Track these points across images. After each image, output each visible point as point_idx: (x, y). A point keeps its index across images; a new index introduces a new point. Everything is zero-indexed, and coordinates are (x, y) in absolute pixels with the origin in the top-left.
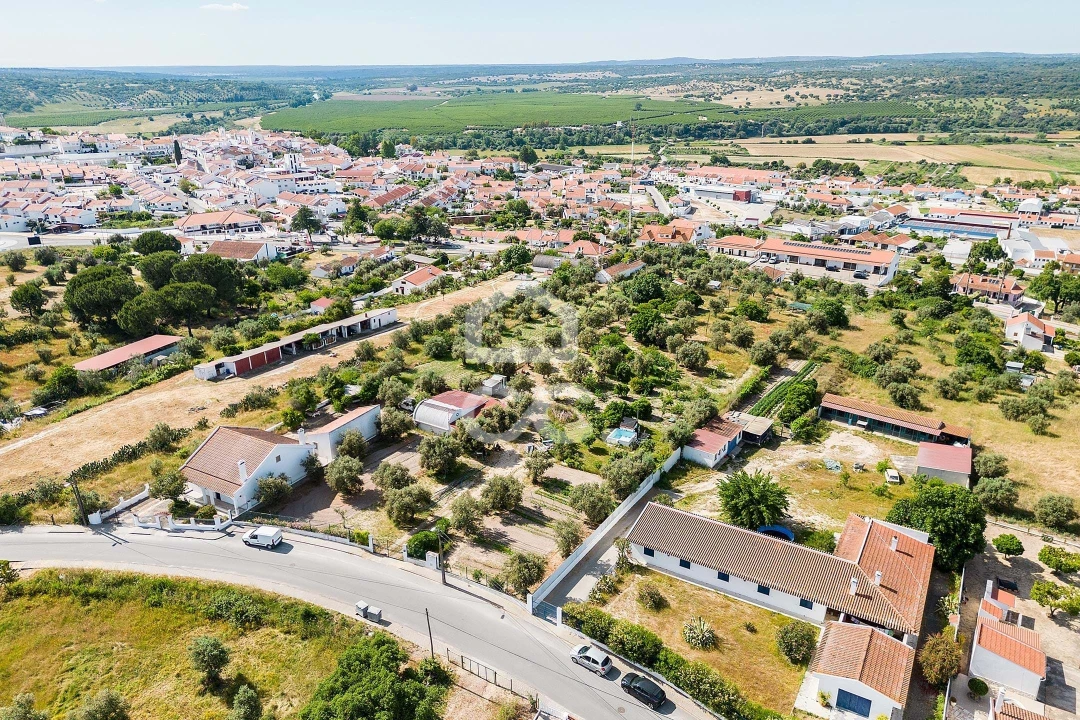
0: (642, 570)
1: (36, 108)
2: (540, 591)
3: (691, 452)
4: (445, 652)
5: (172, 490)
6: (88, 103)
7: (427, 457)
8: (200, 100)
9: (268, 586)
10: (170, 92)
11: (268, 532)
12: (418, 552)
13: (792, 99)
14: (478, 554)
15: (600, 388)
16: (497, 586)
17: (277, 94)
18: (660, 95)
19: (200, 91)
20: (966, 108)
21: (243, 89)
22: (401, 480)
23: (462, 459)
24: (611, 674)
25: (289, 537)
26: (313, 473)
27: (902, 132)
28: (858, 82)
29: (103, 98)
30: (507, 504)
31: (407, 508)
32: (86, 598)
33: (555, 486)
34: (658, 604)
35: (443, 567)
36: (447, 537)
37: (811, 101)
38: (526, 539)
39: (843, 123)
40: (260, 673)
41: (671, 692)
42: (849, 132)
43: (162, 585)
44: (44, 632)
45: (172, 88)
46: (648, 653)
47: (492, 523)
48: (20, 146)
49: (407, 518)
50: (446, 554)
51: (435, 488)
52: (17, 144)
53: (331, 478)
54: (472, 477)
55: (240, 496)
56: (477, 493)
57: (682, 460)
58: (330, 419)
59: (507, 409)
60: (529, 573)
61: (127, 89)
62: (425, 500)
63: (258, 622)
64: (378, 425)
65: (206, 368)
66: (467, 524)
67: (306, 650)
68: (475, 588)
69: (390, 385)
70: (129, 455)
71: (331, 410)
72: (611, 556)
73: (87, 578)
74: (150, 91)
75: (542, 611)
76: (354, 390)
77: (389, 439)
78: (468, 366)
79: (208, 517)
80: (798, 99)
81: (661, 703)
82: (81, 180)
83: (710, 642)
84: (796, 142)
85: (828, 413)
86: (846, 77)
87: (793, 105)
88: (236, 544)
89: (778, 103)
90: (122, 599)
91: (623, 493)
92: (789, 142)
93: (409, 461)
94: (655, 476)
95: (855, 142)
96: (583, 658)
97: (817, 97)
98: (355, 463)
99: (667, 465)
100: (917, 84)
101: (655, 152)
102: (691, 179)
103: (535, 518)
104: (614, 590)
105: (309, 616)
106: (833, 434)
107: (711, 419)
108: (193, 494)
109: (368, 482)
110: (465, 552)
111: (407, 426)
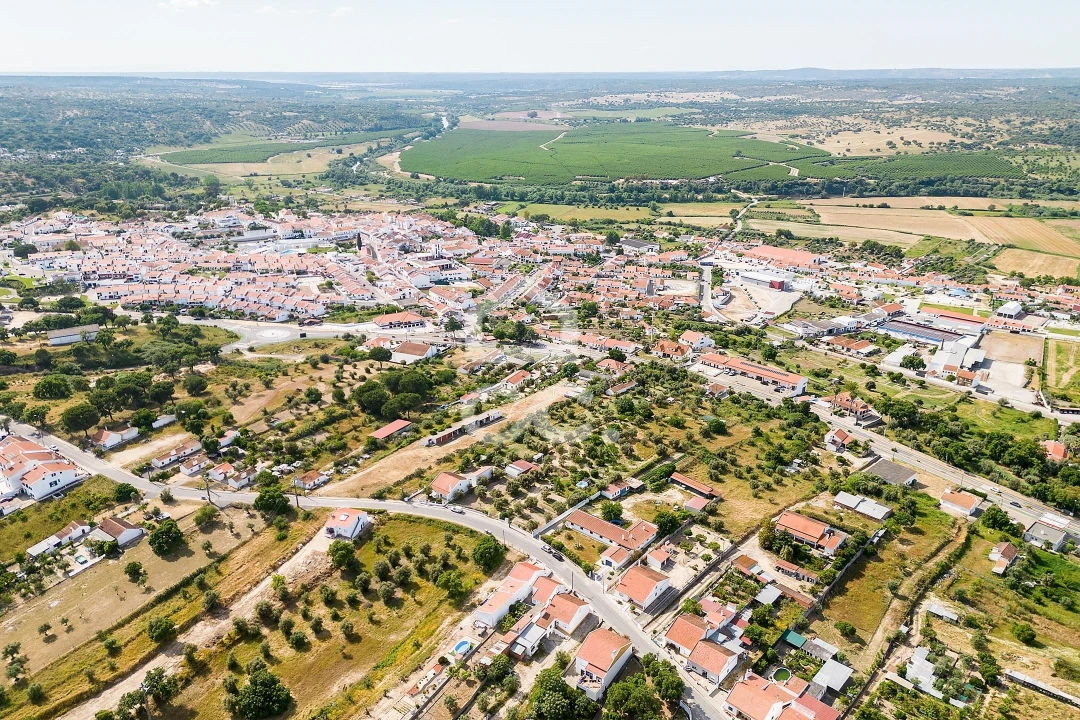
0: (569, 529)
1: (214, 139)
2: (536, 531)
3: (605, 493)
4: (508, 544)
5: (428, 491)
6: (253, 133)
7: (508, 488)
8: (346, 130)
9: (460, 523)
10: (320, 122)
11: (459, 508)
12: (503, 518)
13: (894, 147)
14: (521, 521)
15: (581, 462)
16: (525, 529)
17: (411, 123)
18: (769, 132)
19: (346, 121)
20: (1061, 168)
21: (383, 118)
22: (499, 495)
23: (520, 489)
24: (551, 552)
25: (465, 510)
26: (471, 489)
27: (981, 196)
28: (974, 122)
29: (266, 128)
30: (532, 506)
31: (500, 504)
32: (410, 522)
33: (550, 501)
34: (570, 538)
35: (510, 523)
36: (511, 514)
37: (913, 149)
38: (536, 517)
39: (929, 183)
40: (460, 544)
41: (564, 557)
42: (930, 194)
43: (430, 520)
44: (401, 530)
45: (323, 118)
46: (560, 548)
47: (527, 512)
48: (254, 231)
49: (500, 507)
50: (511, 519)
51: (510, 499)
52: (252, 229)
53: (477, 492)
54: (523, 495)
55: (449, 496)
56: (523, 502)
57: (601, 495)
58: (475, 470)
59: (540, 471)
60: (534, 526)
61: (285, 118)
62: (506, 501)
63: (458, 533)
64: (492, 474)
65: (424, 441)
66: (519, 511)
67: (471, 540)
68: (518, 529)
69: (497, 458)
70: (409, 478)
71: (475, 465)
72: (561, 525)
73: (410, 516)
74: (305, 121)
75: (536, 537)
76: (484, 458)
77: (496, 478)
78: (530, 447)
79: (440, 502)
80: (900, 146)
81: (561, 559)
82: (305, 272)
83: (580, 548)
84: (872, 206)
85: (673, 481)
86: (962, 116)
87: (893, 152)
88: (449, 511)
89: (878, 150)
90: (420, 523)
91: (571, 505)
92: (865, 206)
93: (501, 488)
94: (587, 500)
95: (928, 208)
96: (544, 549)
97: (920, 145)
98: (485, 488)
99: (593, 497)
100: (1034, 127)
101: (734, 217)
102: (747, 259)
103: (540, 511)
104: (559, 534)
105: (471, 531)
106: (670, 490)
107: (617, 480)
108: (433, 494)
109: (488, 494)
110: (517, 519)
111: (502, 474)
